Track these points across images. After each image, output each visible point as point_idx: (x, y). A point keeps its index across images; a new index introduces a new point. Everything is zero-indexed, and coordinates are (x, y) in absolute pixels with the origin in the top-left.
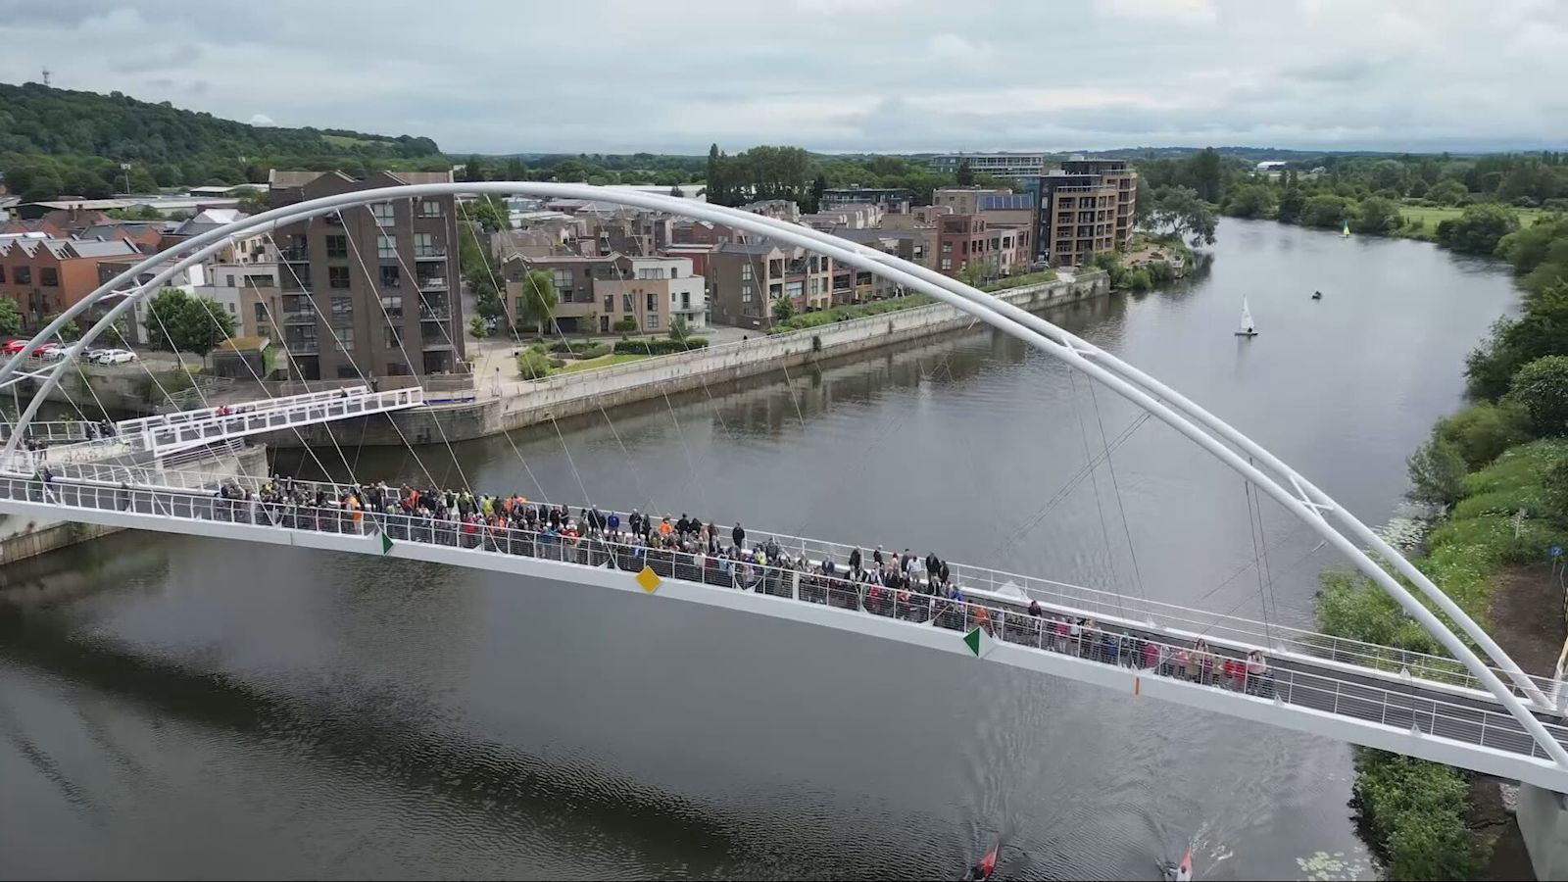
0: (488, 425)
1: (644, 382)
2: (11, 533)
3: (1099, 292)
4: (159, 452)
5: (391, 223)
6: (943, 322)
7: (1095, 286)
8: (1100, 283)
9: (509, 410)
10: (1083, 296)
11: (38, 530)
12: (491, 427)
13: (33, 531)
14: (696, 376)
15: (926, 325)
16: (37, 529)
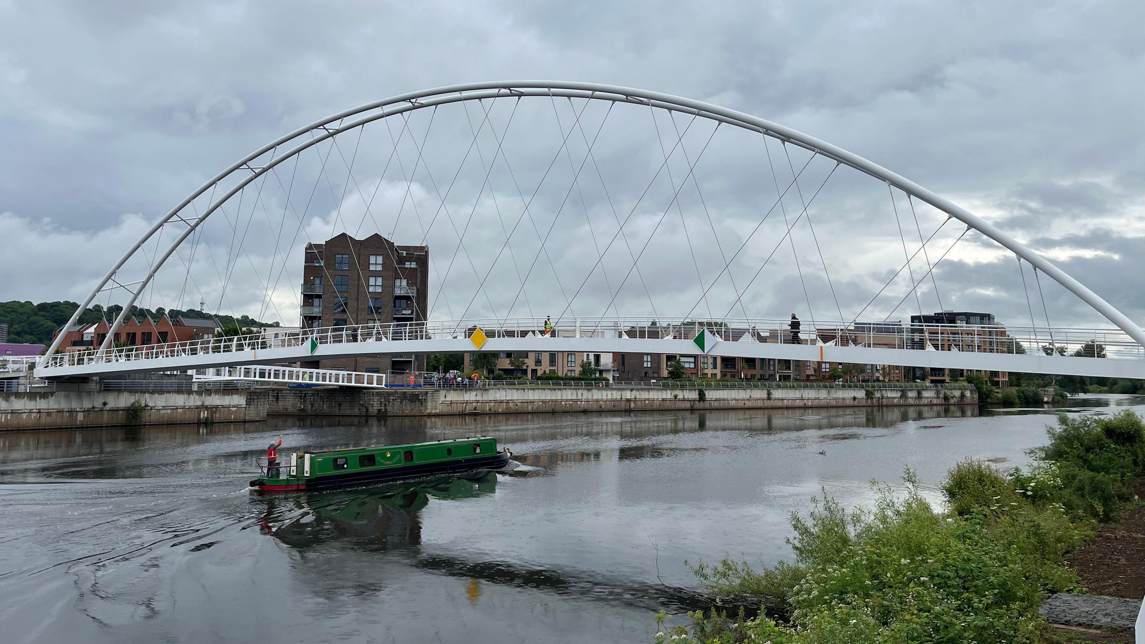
0: (429, 407)
1: (553, 398)
2: (90, 406)
3: (967, 401)
4: (196, 379)
5: (379, 268)
6: (818, 399)
7: (963, 396)
8: (968, 394)
9: (446, 399)
10: (952, 401)
11: (108, 409)
12: (432, 409)
13: (105, 409)
14: (597, 401)
15: (802, 399)
16: (108, 407)
